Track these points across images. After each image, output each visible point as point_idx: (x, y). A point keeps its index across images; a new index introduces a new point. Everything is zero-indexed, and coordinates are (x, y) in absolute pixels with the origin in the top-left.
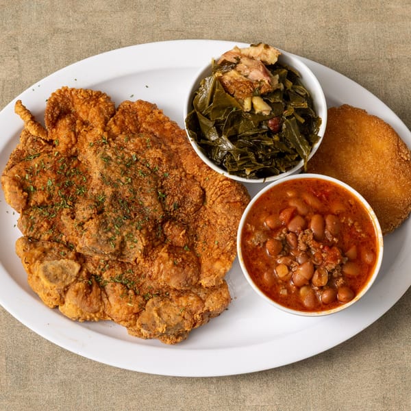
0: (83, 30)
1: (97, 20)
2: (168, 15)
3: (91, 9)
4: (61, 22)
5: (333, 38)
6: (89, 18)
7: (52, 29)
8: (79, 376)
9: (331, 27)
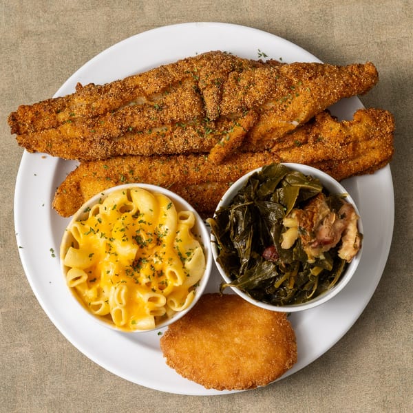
0: (55, 31)
1: (69, 20)
2: (143, 10)
3: (62, 8)
4: (31, 24)
5: (318, 24)
6: (61, 18)
7: (22, 32)
8: (68, 395)
9: (315, 12)
